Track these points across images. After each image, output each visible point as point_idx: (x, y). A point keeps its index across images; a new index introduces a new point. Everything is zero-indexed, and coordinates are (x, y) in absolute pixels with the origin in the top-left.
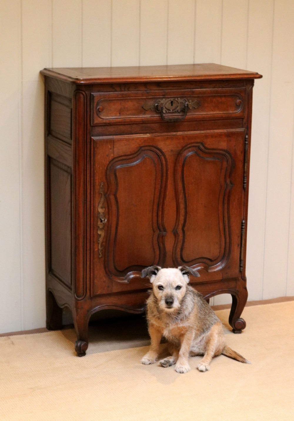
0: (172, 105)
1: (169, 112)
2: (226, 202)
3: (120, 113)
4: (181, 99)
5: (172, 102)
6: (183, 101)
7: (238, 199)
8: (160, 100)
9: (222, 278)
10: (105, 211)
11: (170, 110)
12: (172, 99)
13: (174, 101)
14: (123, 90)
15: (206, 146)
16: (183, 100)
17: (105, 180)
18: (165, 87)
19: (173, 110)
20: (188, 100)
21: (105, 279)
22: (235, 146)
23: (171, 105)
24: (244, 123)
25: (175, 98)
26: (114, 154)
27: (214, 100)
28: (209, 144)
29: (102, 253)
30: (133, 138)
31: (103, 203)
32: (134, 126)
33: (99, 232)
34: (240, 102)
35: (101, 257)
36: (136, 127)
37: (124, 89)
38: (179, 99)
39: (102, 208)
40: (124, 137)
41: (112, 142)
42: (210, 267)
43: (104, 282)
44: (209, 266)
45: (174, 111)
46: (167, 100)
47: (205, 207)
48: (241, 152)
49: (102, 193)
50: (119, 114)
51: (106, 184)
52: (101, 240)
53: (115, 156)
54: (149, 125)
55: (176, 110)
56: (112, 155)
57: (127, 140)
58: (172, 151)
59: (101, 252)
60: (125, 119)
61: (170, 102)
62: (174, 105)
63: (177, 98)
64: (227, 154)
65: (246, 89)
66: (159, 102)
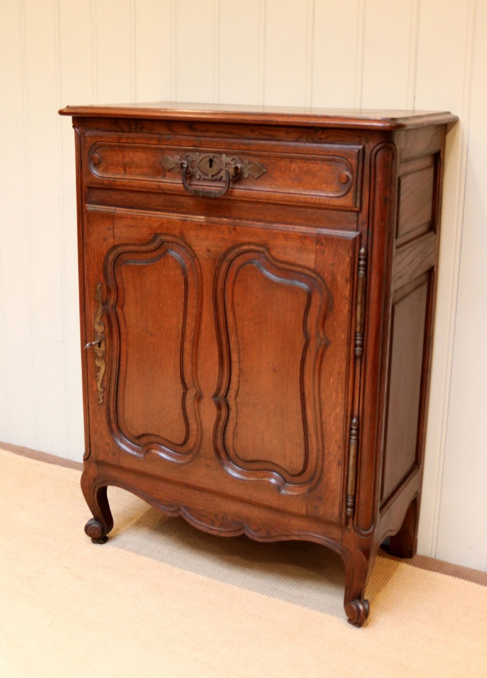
0: (211, 166)
1: (206, 177)
2: (317, 373)
3: (125, 170)
4: (227, 156)
5: (211, 161)
6: (232, 160)
7: (339, 374)
8: (190, 154)
9: (307, 512)
10: (104, 330)
11: (207, 175)
12: (211, 155)
13: (215, 159)
14: (133, 130)
15: (273, 254)
16: (232, 158)
17: (103, 280)
18: (202, 131)
19: (212, 176)
20: (240, 159)
21: (108, 441)
22: (332, 265)
23: (208, 165)
24: (360, 221)
25: (216, 153)
26: (114, 239)
27: (294, 166)
28: (278, 252)
29: (103, 397)
30: (144, 216)
31: (101, 317)
32: (153, 196)
33: (98, 363)
34: (347, 177)
35: (102, 403)
36: (155, 198)
37: (135, 128)
38: (224, 156)
39: (99, 324)
40: (132, 212)
41: (112, 217)
42: (287, 484)
43: (108, 444)
44: (286, 482)
45: (214, 178)
46: (203, 155)
47: (274, 369)
48: (347, 280)
49: (98, 299)
50: (124, 172)
51: (105, 286)
52: (101, 375)
53: (116, 243)
54: (176, 198)
55: (218, 177)
56: (112, 240)
57: (133, 218)
58: (208, 251)
59: (100, 394)
60: (132, 182)
61: (208, 159)
62: (216, 167)
63: (221, 153)
64: (319, 279)
65: (364, 149)
66: (189, 158)
